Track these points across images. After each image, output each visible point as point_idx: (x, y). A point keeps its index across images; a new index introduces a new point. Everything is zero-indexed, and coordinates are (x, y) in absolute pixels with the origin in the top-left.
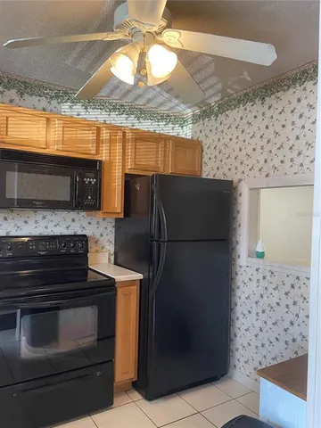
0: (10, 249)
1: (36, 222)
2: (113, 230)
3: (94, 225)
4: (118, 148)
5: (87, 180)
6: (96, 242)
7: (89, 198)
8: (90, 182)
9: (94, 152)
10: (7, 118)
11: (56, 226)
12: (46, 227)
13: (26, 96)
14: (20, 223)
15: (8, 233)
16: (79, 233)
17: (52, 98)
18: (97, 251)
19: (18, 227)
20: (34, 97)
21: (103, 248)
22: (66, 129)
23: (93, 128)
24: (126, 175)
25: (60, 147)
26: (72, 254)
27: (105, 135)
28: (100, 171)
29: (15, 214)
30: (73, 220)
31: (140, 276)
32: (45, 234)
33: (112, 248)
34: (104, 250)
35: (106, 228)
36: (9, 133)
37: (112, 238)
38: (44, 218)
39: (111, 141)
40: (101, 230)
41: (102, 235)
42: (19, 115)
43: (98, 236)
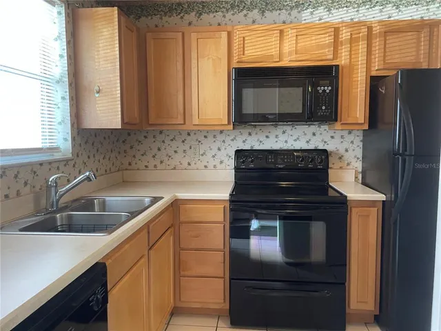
0: (252, 162)
1: (277, 136)
2: (361, 145)
3: (337, 140)
4: (362, 47)
5: (320, 89)
6: (340, 158)
7: (324, 108)
8: (324, 91)
9: (331, 57)
10: (244, 38)
11: (295, 140)
12: (286, 142)
13: (267, 14)
14: (263, 138)
15: (252, 147)
16: (321, 147)
17: (292, 8)
18: (341, 168)
19: (261, 142)
20: (274, 12)
21: (348, 164)
22: (299, 37)
23: (330, 30)
24: (373, 78)
25: (294, 57)
26: (311, 169)
27: (345, 35)
28: (337, 77)
29: (258, 129)
30: (314, 134)
31: (382, 197)
32: (285, 148)
33: (359, 165)
34: (351, 167)
35: (352, 142)
36: (246, 52)
37: (359, 153)
38: (284, 132)
39: (352, 41)
40: (346, 145)
41: (347, 151)
42: (254, 32)
43: (342, 151)
